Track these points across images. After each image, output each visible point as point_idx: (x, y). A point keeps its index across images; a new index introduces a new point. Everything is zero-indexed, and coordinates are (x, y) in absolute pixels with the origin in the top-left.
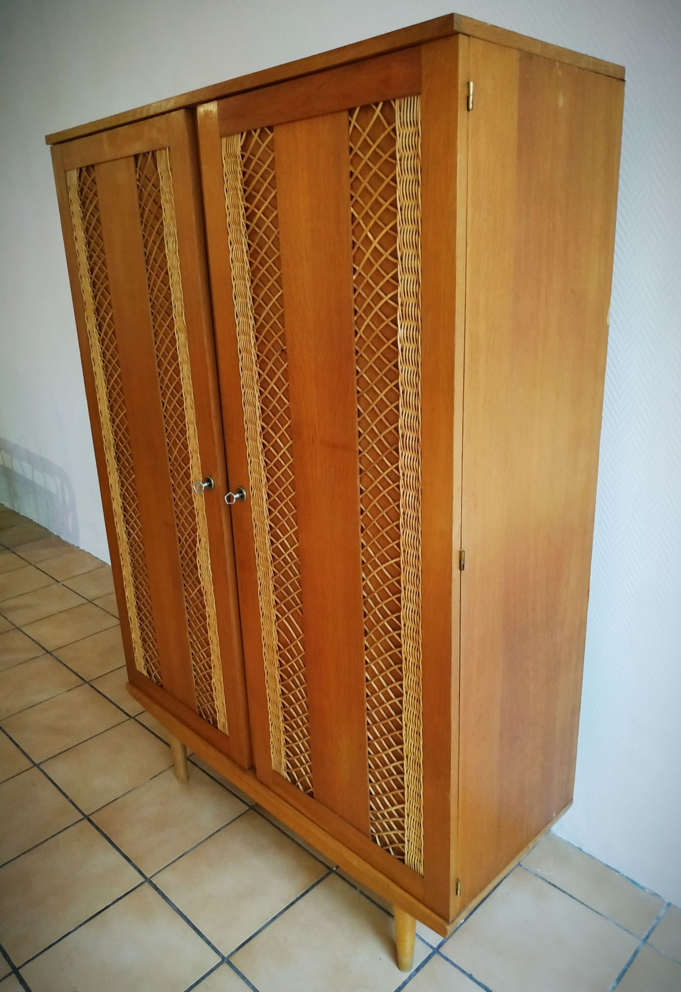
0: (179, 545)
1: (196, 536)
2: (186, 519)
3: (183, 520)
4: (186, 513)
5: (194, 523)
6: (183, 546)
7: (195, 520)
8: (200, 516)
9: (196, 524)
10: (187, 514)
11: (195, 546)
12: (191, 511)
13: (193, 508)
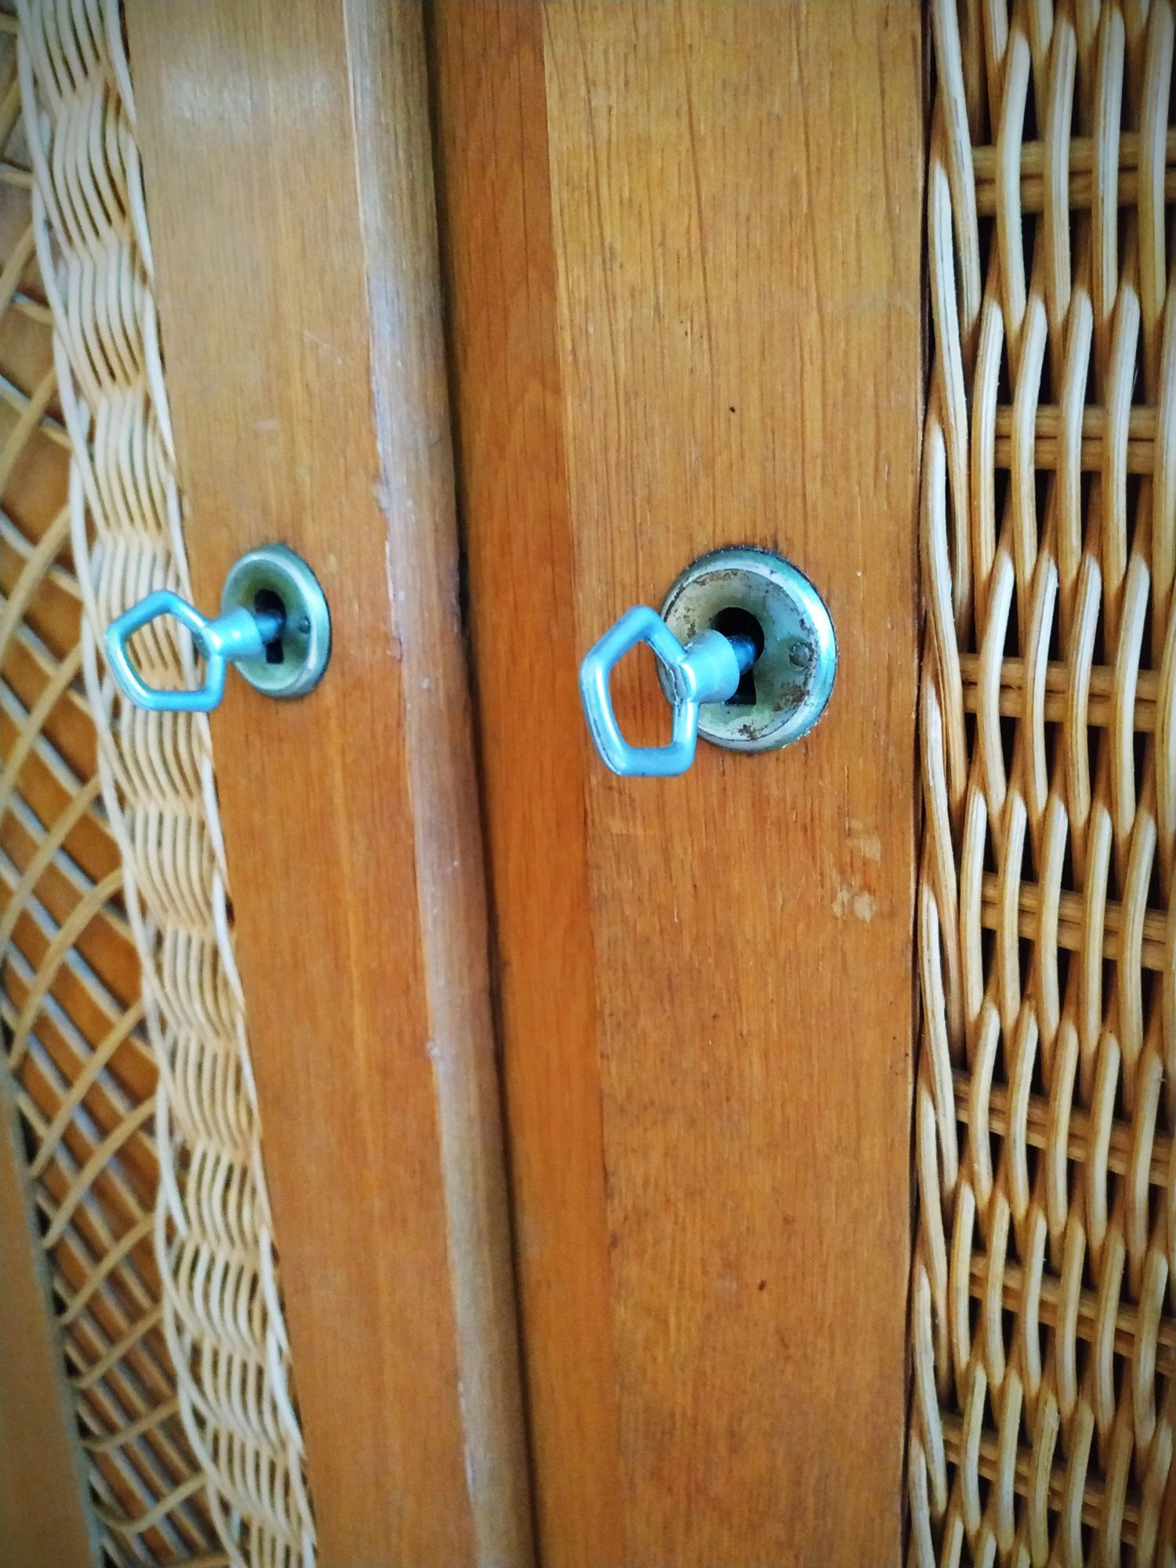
0: (22, 1173)
1: (148, 1126)
2: (63, 988)
3: (40, 1001)
4: (59, 942)
5: (124, 1024)
6: (51, 1187)
7: (136, 993)
8: (181, 963)
9: (141, 1028)
10: (72, 958)
11: (148, 1198)
12: (97, 922)
13: (117, 902)
